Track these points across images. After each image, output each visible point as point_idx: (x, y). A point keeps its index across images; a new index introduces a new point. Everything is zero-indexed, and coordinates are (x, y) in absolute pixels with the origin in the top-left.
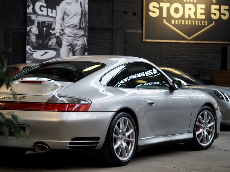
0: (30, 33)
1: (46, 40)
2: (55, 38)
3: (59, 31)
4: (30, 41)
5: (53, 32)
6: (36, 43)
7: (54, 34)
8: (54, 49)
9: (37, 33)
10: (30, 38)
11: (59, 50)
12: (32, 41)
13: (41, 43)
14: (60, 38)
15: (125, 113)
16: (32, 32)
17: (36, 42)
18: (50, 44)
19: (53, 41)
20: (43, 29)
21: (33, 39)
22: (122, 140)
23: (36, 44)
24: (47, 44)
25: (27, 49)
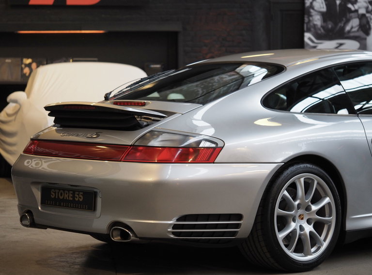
0: (312, 11)
1: (341, 21)
2: (358, 17)
3: (365, 5)
4: (311, 24)
5: (354, 7)
6: (322, 29)
7: (356, 11)
8: (355, 38)
9: (324, 9)
10: (311, 18)
11: (365, 39)
12: (315, 26)
13: (332, 27)
14: (367, 18)
15: (308, 165)
16: (316, 8)
17: (322, 26)
18: (348, 28)
19: (355, 23)
20: (336, 3)
21: (317, 20)
22: (302, 219)
23: (322, 31)
24: (343, 28)
25: (306, 40)
